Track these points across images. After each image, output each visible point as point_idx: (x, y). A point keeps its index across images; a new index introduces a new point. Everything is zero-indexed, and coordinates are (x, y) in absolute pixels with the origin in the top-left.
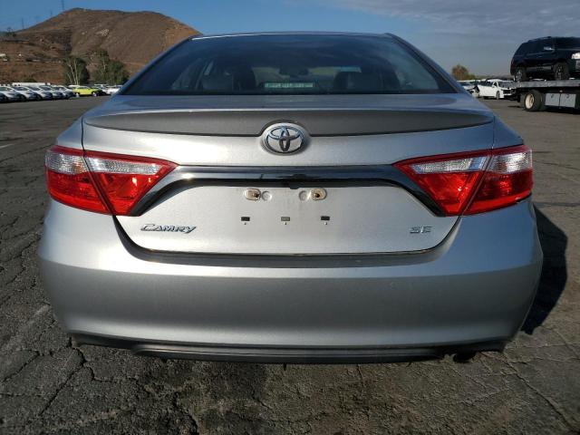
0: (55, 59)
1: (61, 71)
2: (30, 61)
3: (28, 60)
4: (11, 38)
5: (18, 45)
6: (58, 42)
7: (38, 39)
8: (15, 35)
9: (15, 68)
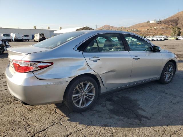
0: (171, 28)
1: (172, 32)
2: (163, 29)
3: (162, 29)
4: (159, 22)
5: (161, 24)
6: (174, 23)
7: (167, 22)
8: (161, 22)
9: (158, 31)
